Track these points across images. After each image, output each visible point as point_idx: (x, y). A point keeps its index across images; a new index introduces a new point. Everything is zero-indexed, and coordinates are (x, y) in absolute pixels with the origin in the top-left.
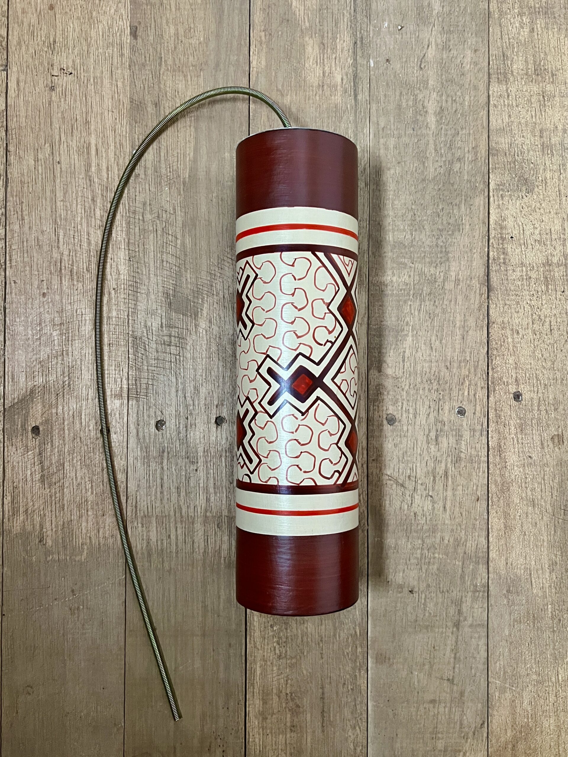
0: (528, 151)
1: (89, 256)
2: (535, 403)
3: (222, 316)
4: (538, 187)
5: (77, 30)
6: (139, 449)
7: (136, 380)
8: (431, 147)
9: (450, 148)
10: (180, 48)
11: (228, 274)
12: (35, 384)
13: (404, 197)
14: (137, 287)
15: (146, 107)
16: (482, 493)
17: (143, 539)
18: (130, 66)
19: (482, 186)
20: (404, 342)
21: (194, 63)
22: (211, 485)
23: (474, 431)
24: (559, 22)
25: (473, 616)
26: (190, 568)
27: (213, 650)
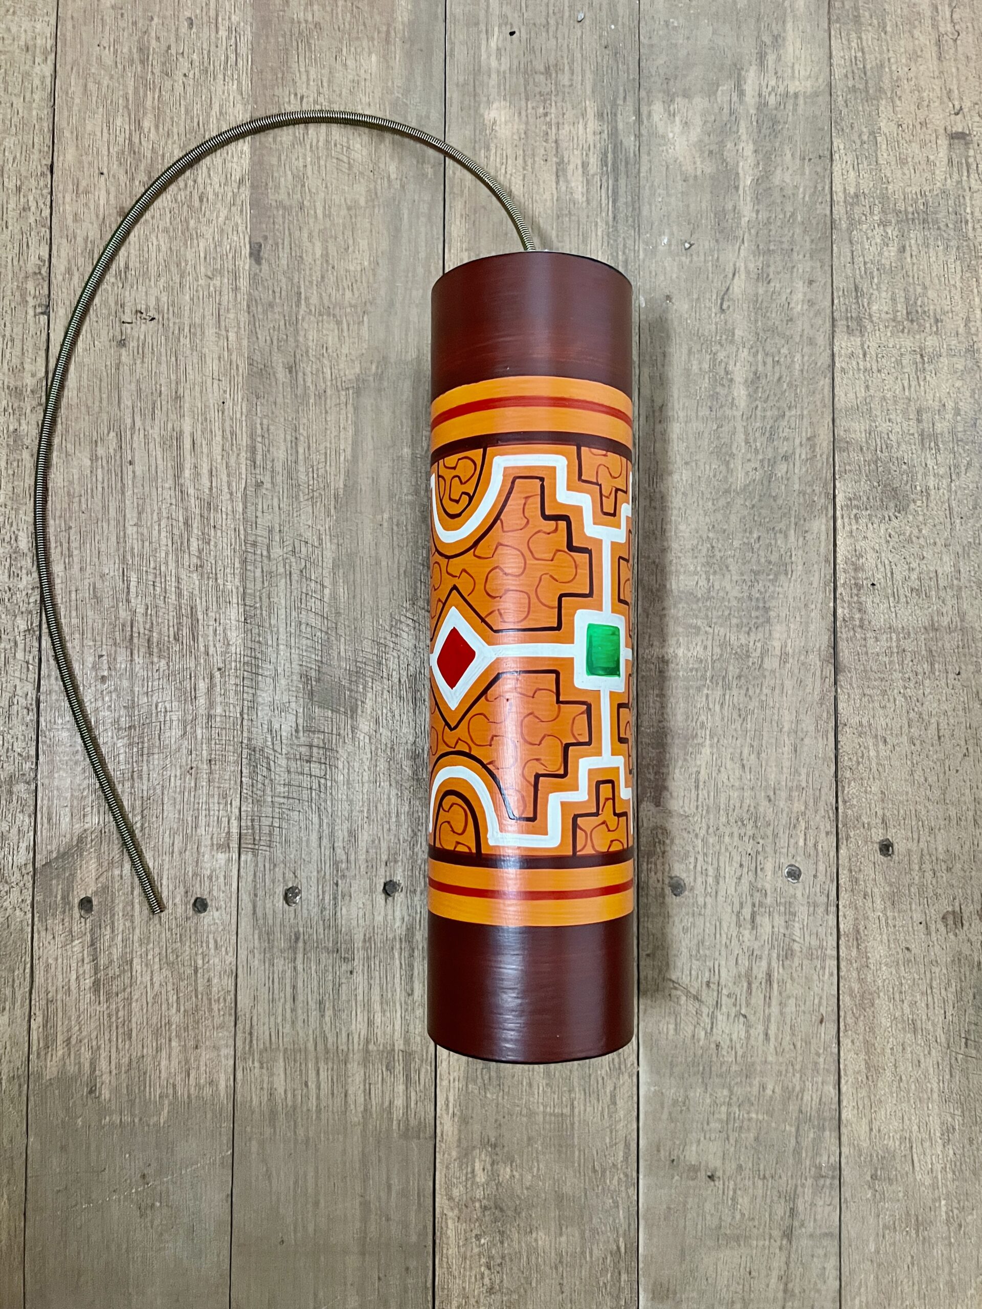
0: (899, 444)
1: (179, 616)
2: (915, 859)
3: (397, 713)
4: (914, 501)
5: (163, 248)
6: (256, 937)
7: (253, 820)
8: (740, 437)
9: (771, 439)
10: (331, 278)
11: (406, 644)
12: (86, 826)
13: (694, 519)
14: (257, 667)
15: (274, 373)
16: (829, 1009)
17: (262, 1089)
18: (248, 307)
19: (823, 501)
20: (698, 756)
21: (353, 302)
22: (376, 997)
23: (815, 905)
24: (945, 235)
25: (815, 1220)
26: (341, 1138)
27: (379, 1279)
